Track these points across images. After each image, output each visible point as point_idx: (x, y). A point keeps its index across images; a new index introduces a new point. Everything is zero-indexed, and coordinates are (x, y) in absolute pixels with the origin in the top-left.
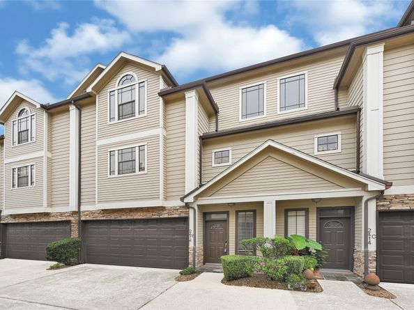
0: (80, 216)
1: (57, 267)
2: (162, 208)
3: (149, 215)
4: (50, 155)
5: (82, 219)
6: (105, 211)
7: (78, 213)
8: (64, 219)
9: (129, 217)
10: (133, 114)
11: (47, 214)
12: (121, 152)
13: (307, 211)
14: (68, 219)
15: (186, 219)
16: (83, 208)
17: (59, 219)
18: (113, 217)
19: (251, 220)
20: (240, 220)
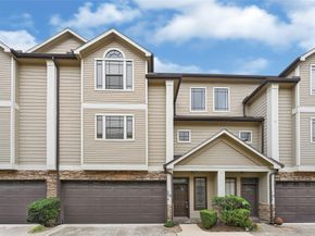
0: (58, 176)
1: (39, 230)
2: (145, 172)
3: (133, 178)
4: (18, 108)
5: (62, 178)
6: (88, 172)
7: (56, 172)
8: (37, 178)
9: (114, 179)
10: (121, 87)
11: (13, 172)
12: (109, 119)
13: (235, 179)
14: (42, 178)
15: (165, 182)
16: (62, 168)
17: (30, 177)
18: (96, 178)
19: (203, 185)
20: (197, 184)
